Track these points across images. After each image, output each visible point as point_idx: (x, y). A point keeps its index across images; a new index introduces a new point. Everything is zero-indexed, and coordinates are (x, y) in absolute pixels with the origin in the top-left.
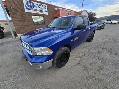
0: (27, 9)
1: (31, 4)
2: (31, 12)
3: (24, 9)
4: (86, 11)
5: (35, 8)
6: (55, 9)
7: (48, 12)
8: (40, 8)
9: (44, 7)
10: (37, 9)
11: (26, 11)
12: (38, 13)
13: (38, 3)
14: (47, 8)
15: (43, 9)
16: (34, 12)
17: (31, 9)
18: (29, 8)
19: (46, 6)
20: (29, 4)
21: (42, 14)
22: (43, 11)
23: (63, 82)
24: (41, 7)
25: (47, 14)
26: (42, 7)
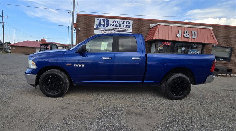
1: (104, 22)
3: (93, 30)
5: (109, 27)
6: (151, 25)
7: (133, 32)
10: (112, 28)
11: (96, 32)
14: (131, 26)
15: (123, 28)
16: (106, 33)
17: (103, 29)
18: (100, 28)
19: (131, 22)
20: (102, 23)
22: (122, 31)
24: (120, 25)
26: (122, 25)
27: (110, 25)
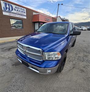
0: (5, 11)
1: (9, 7)
2: (9, 15)
3: (2, 11)
4: (60, 17)
5: (13, 11)
6: (34, 13)
7: (27, 16)
8: (19, 11)
9: (22, 10)
10: (15, 12)
11: (4, 13)
12: (17, 16)
13: (17, 7)
14: (26, 12)
15: (21, 13)
16: (12, 15)
17: (9, 12)
18: (7, 10)
19: (25, 9)
20: (8, 6)
21: (21, 17)
22: (22, 15)
23: (70, 85)
25: (25, 18)
27: (13, 9)
